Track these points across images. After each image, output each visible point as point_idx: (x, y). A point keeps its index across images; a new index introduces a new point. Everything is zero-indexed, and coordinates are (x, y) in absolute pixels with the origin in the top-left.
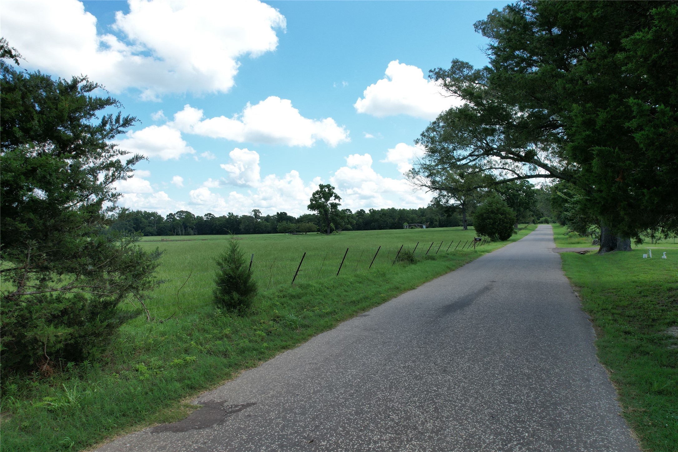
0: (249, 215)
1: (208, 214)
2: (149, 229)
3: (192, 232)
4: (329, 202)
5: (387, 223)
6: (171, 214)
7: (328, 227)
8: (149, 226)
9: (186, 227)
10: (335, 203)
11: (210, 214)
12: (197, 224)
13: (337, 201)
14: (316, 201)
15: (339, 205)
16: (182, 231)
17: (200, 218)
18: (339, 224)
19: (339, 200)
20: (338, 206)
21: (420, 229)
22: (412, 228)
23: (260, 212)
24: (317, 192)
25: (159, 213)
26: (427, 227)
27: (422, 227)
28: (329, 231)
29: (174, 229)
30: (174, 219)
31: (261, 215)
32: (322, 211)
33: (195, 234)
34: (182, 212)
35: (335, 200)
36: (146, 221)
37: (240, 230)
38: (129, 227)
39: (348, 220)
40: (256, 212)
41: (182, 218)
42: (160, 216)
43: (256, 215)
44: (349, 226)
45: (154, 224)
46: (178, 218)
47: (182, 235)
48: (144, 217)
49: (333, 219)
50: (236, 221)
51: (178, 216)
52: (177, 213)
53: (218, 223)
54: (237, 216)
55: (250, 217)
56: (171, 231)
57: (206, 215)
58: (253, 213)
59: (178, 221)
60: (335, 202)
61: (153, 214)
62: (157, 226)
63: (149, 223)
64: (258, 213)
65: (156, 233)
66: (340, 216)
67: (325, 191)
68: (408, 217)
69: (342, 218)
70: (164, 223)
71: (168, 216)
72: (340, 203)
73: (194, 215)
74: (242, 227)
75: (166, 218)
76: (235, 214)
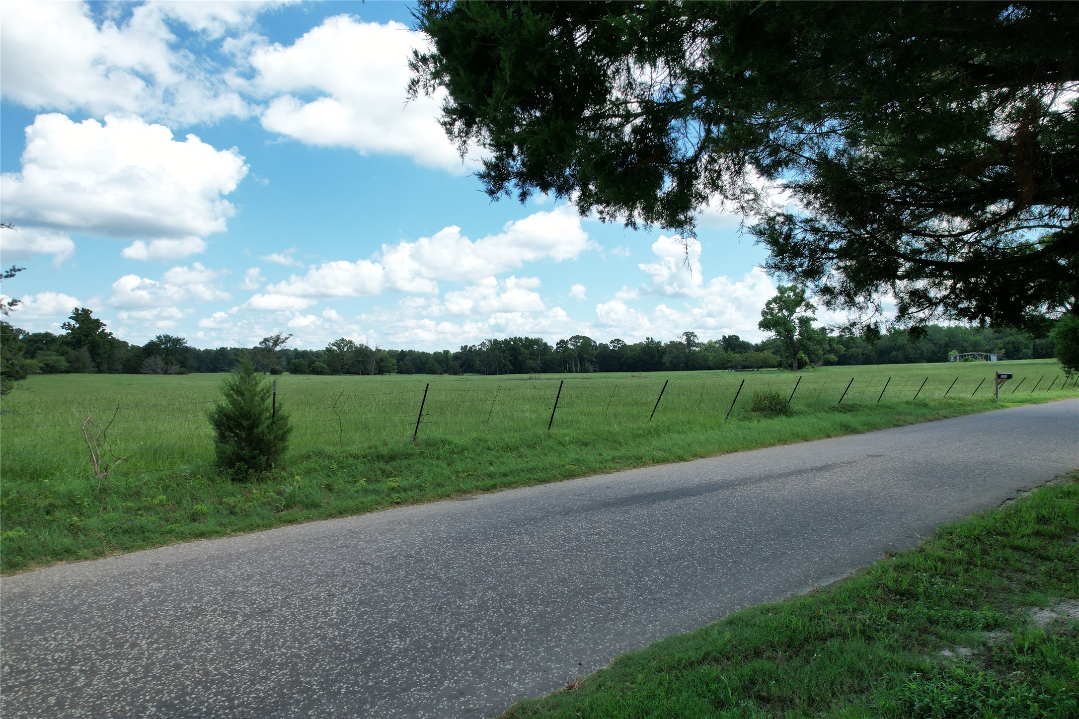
0: (679, 340)
1: (615, 340)
2: (530, 363)
3: (591, 367)
4: (795, 316)
5: (922, 352)
6: (562, 341)
7: (794, 358)
8: (531, 359)
9: (581, 359)
10: (807, 317)
11: (619, 340)
12: (598, 355)
13: (809, 314)
14: (772, 314)
15: (814, 319)
16: (576, 366)
17: (604, 347)
18: (813, 353)
19: (814, 312)
20: (811, 322)
21: (984, 362)
22: (966, 360)
23: (696, 336)
24: (775, 300)
25: (544, 341)
26: (999, 359)
27: (987, 358)
28: (795, 365)
29: (565, 362)
30: (567, 349)
31: (696, 341)
32: (782, 330)
33: (595, 371)
34: (578, 337)
35: (805, 311)
36: (526, 351)
37: (664, 364)
38: (503, 361)
39: (830, 346)
40: (689, 335)
41: (577, 346)
42: (545, 344)
43: (688, 340)
44: (833, 357)
45: (537, 356)
46: (572, 347)
47: (577, 372)
48: (524, 345)
49: (802, 345)
50: (658, 350)
51: (572, 344)
52: (571, 339)
53: (630, 353)
54: (659, 342)
55: (680, 343)
56: (560, 366)
57: (612, 342)
58: (685, 337)
59: (571, 352)
60: (805, 314)
61: (537, 342)
62: (541, 359)
63: (531, 354)
64: (692, 338)
65: (540, 369)
66: (814, 339)
67: (789, 296)
68: (965, 341)
69: (819, 342)
70: (552, 354)
71: (558, 344)
72: (815, 316)
73: (595, 342)
74: (666, 359)
75: (555, 347)
76: (656, 340)
